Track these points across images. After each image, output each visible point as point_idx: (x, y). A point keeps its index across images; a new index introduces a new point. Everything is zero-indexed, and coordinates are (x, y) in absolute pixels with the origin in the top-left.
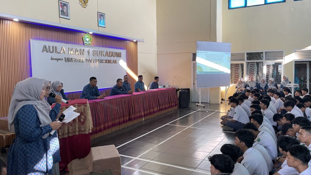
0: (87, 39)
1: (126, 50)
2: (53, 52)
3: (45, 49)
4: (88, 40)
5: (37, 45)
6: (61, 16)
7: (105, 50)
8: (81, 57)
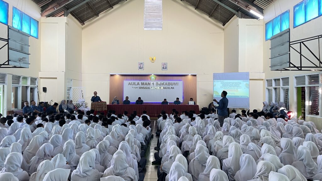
0: (153, 77)
1: (183, 81)
2: (133, 85)
3: (129, 84)
4: (153, 78)
5: (126, 83)
7: (165, 82)
8: (149, 86)
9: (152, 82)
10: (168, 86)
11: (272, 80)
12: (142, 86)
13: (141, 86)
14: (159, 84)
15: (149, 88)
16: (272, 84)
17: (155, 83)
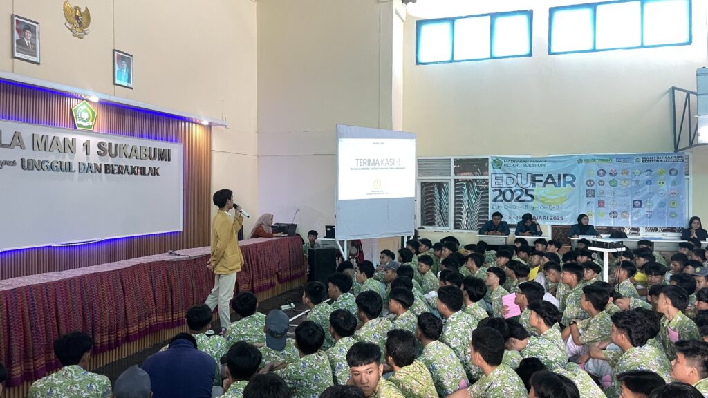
0: (84, 112)
1: (182, 145)
4: (85, 116)
7: (130, 142)
8: (66, 158)
9: (81, 139)
10: (140, 163)
12: (38, 156)
13: (30, 154)
15: (68, 168)
17: (94, 141)
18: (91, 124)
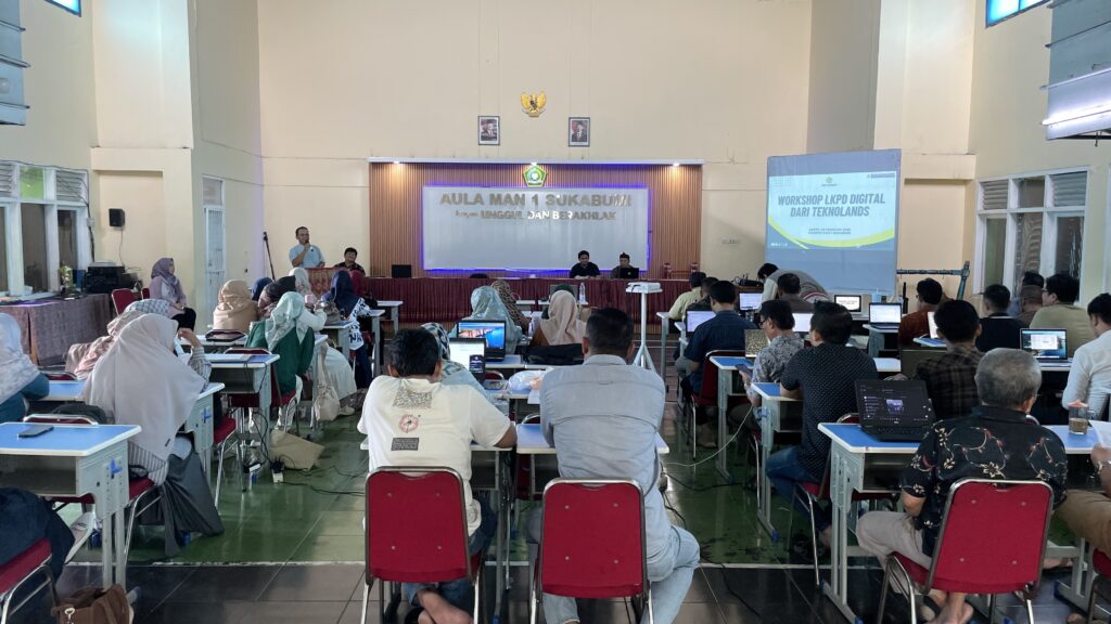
0: (534, 173)
1: (648, 189)
2: (460, 201)
3: (445, 199)
4: (535, 176)
5: (432, 194)
6: (481, 142)
7: (581, 192)
9: (530, 194)
10: (593, 209)
11: (1005, 183)
13: (487, 207)
14: (558, 200)
15: (519, 215)
16: (1006, 198)
17: (542, 195)
18: (540, 181)
